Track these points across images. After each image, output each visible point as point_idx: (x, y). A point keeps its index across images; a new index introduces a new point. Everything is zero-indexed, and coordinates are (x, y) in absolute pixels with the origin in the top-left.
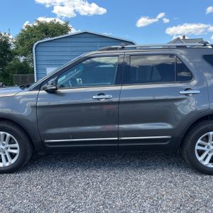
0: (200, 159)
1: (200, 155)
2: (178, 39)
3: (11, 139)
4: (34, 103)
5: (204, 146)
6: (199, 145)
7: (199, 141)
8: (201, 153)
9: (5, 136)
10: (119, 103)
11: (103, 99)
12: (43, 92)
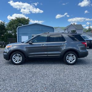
0: (68, 61)
1: (68, 60)
2: (72, 24)
3: (20, 56)
4: (26, 47)
5: (69, 58)
6: (67, 57)
7: (67, 56)
8: (68, 59)
9: (18, 55)
10: (47, 47)
11: (43, 45)
12: (28, 44)
